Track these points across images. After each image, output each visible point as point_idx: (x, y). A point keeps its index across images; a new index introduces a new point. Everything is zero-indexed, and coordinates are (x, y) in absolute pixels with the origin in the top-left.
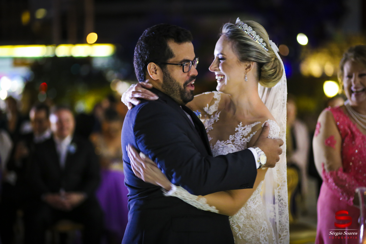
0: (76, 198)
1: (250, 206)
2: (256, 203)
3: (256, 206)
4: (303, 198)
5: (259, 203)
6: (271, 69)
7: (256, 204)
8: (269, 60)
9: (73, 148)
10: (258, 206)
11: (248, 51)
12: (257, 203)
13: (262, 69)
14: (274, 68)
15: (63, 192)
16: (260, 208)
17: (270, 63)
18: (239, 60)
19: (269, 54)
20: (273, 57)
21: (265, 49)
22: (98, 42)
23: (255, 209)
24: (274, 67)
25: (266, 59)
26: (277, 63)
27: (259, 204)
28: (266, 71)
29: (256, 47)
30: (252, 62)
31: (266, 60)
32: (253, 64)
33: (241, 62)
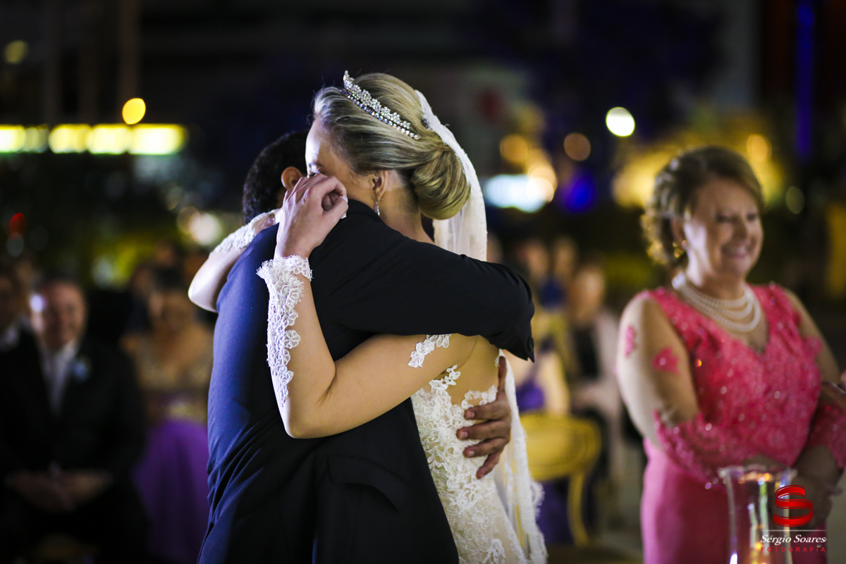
0: (86, 483)
1: (456, 506)
2: (473, 496)
3: (472, 504)
4: (612, 489)
5: (482, 494)
6: (432, 180)
7: (472, 499)
8: (423, 159)
9: (82, 369)
10: (477, 503)
11: (369, 147)
12: (476, 495)
13: (412, 181)
14: (442, 175)
15: (55, 470)
16: (483, 509)
17: (429, 165)
18: (352, 172)
19: (422, 144)
20: (434, 151)
21: (412, 134)
22: (148, 120)
23: (468, 513)
24: (439, 172)
25: (416, 158)
26: (445, 161)
27: (481, 497)
28: (422, 184)
29: (384, 136)
30: (382, 172)
31: (415, 160)
32: (385, 176)
33: (360, 175)
